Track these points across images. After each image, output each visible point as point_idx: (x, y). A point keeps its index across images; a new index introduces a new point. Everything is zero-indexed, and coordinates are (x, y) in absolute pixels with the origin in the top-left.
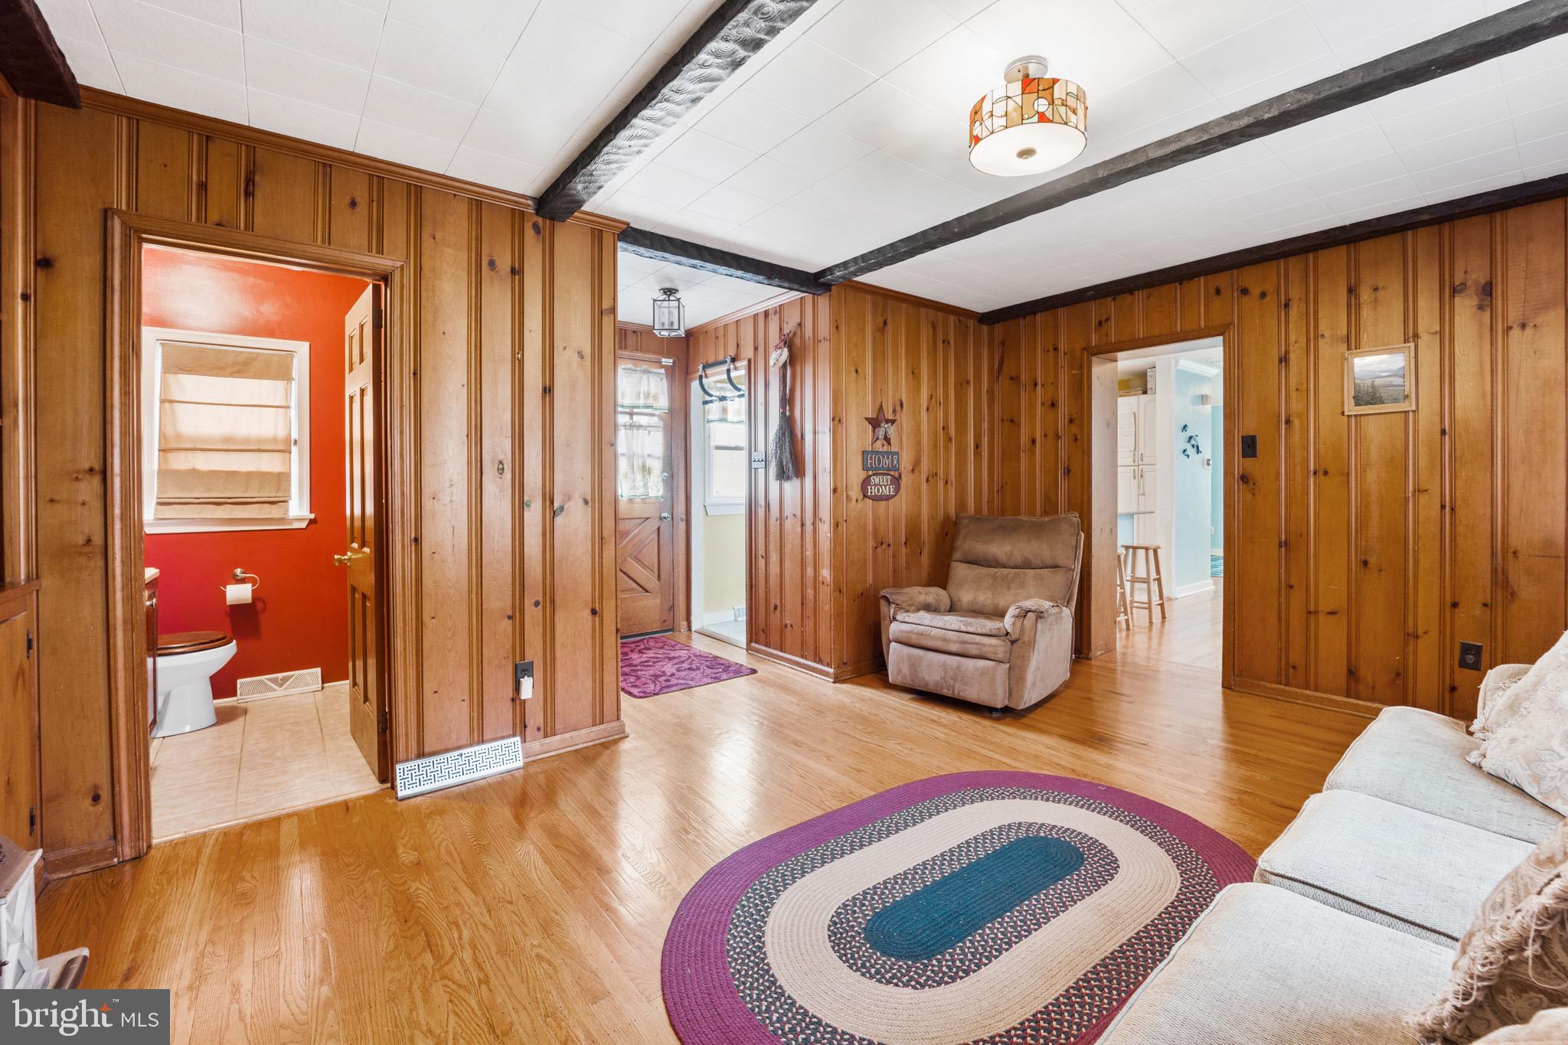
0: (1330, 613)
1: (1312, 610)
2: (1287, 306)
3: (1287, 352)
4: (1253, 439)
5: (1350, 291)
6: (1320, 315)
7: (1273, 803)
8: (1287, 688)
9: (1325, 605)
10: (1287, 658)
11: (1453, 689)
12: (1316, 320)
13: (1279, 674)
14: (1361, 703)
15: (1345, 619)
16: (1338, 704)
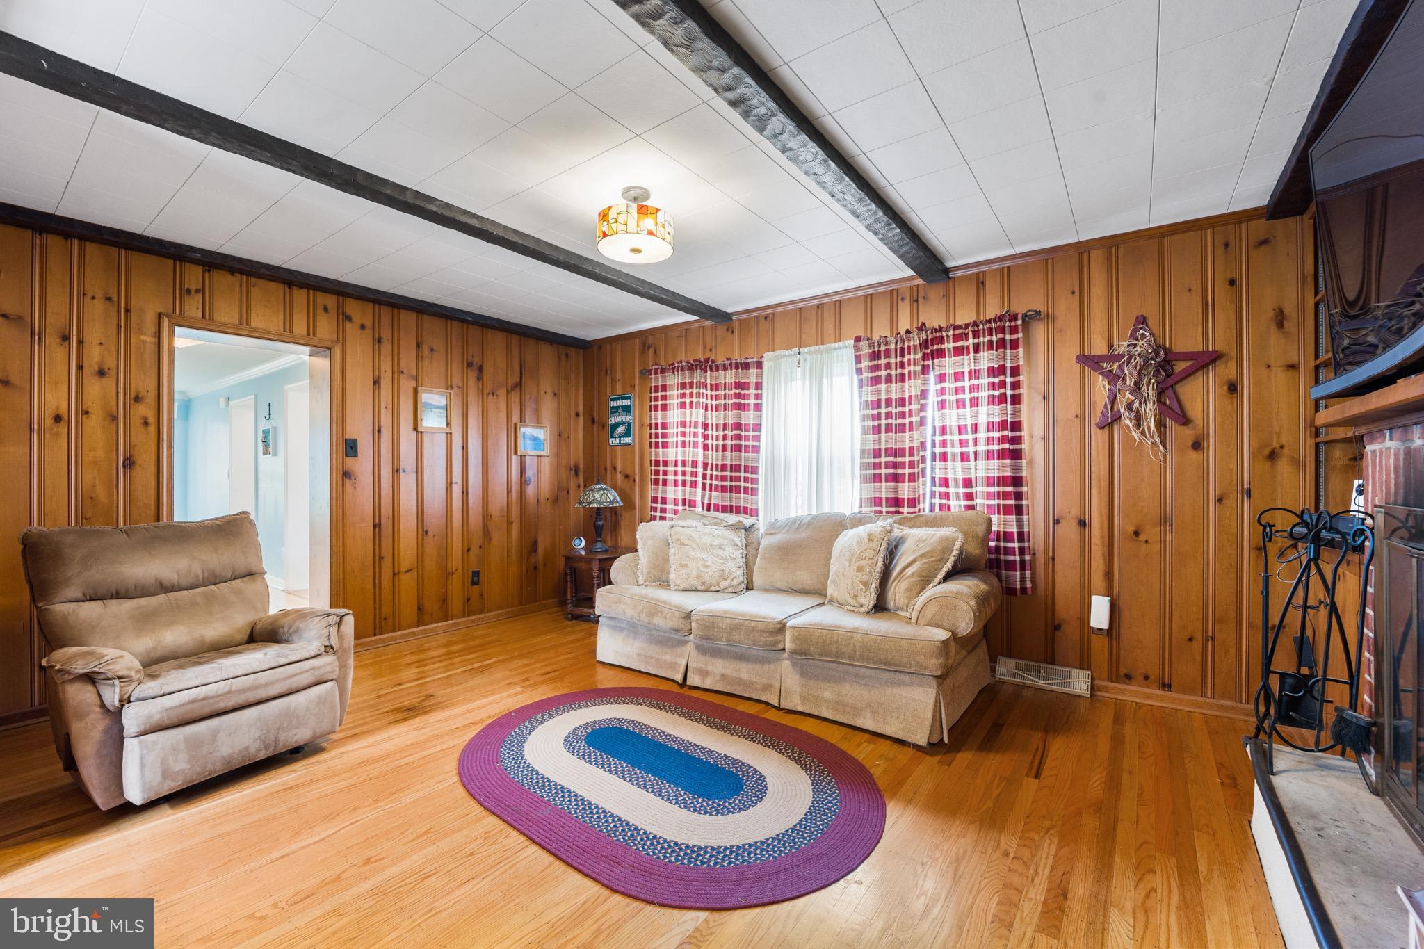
0: (407, 572)
1: (396, 572)
2: (379, 341)
3: (379, 377)
4: (355, 441)
5: (418, 346)
6: (401, 356)
7: (542, 675)
8: (382, 636)
9: (404, 567)
10: (380, 613)
11: (469, 600)
12: (399, 360)
13: (375, 628)
14: (427, 627)
15: (416, 573)
16: (414, 634)
